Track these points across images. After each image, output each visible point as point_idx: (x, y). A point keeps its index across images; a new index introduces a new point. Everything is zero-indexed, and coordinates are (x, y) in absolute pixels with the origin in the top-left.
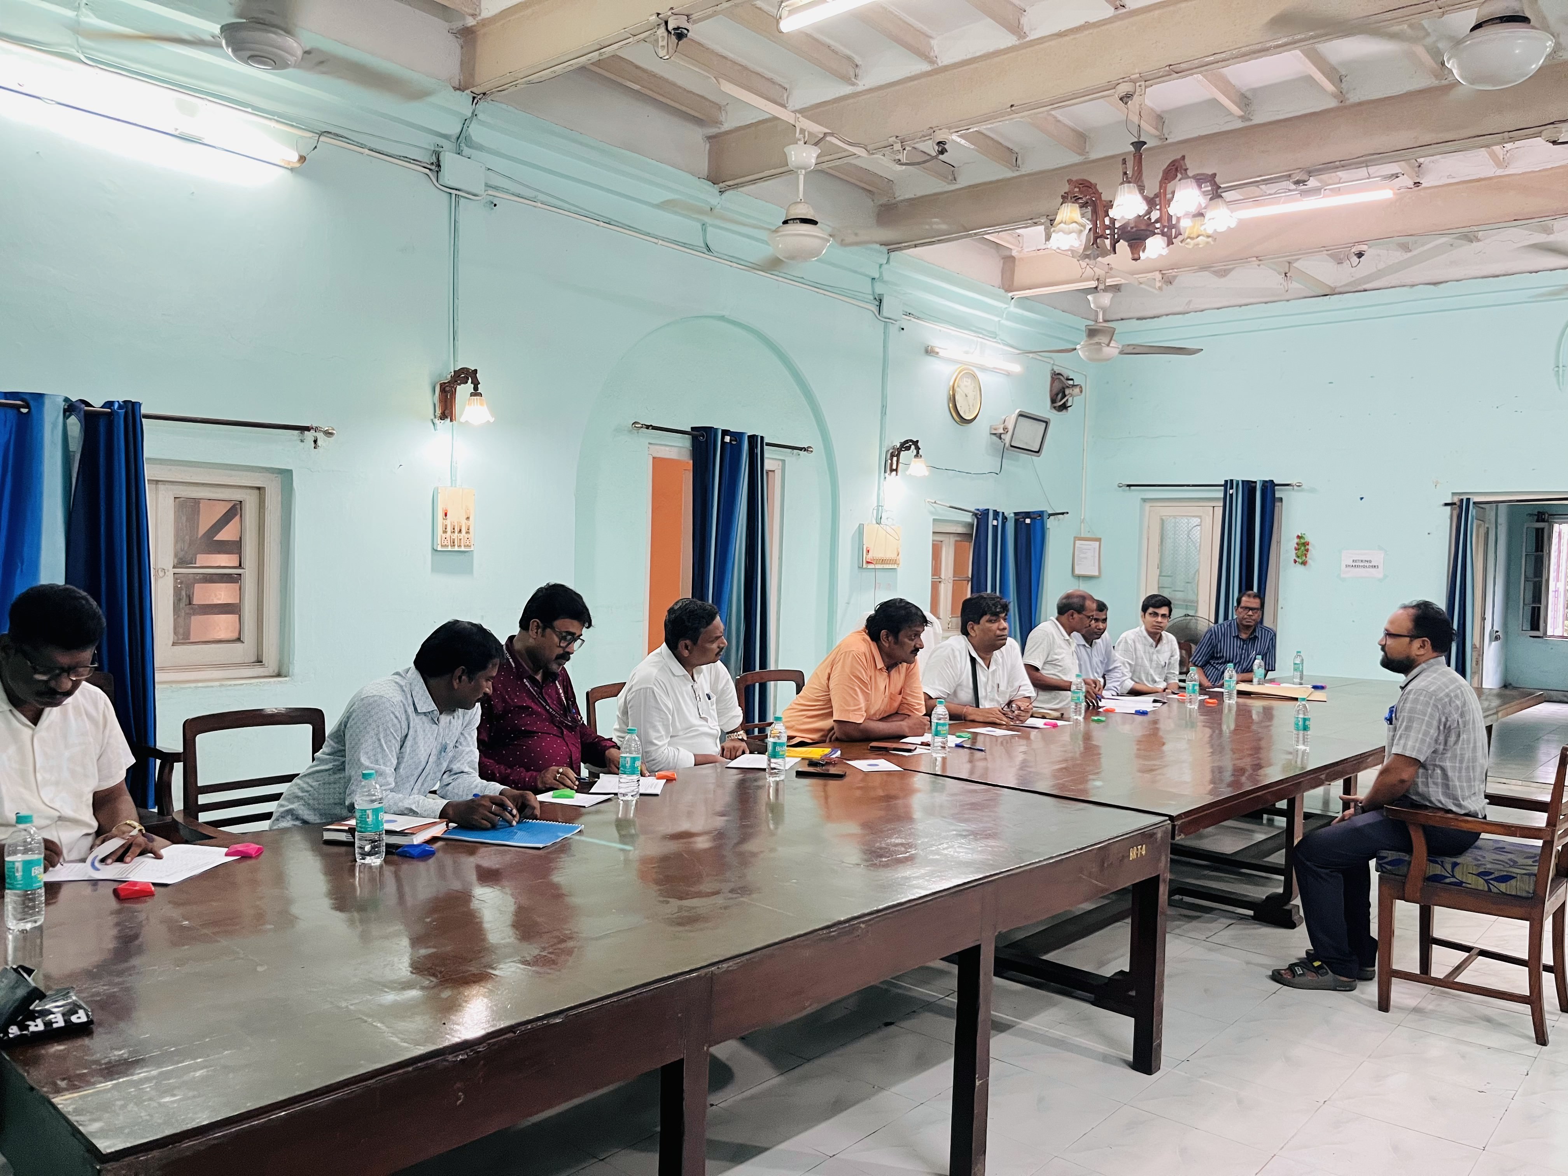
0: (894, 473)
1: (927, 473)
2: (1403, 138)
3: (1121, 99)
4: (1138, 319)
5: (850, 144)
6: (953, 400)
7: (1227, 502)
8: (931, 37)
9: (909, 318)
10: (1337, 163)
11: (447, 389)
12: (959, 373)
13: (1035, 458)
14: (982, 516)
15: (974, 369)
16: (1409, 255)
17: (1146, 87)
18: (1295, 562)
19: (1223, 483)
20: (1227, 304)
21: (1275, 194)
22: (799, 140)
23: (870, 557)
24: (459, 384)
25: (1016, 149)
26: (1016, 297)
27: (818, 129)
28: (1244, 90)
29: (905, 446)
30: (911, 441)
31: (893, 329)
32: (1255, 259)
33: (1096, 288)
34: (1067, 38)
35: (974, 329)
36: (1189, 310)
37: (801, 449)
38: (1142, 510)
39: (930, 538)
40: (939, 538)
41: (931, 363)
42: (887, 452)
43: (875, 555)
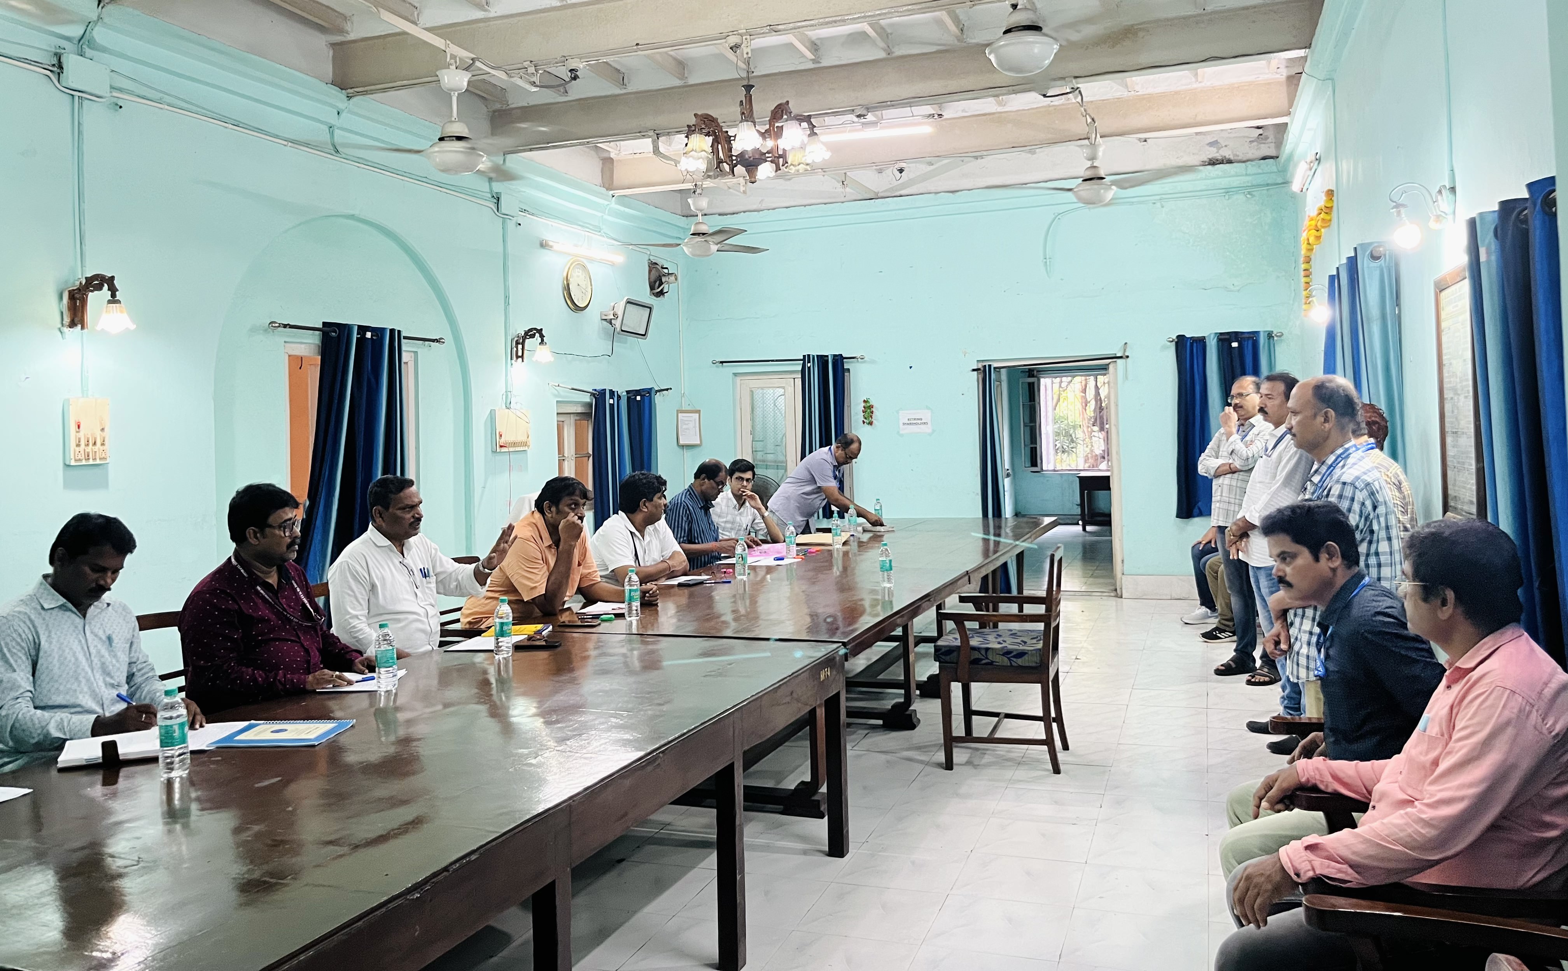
0: (521, 359)
1: (552, 359)
2: (936, 86)
3: (731, 48)
4: (720, 215)
5: (493, 68)
6: (567, 288)
7: (805, 373)
9: (524, 214)
10: (889, 103)
11: (77, 296)
12: (571, 264)
13: (642, 341)
14: (599, 396)
15: (585, 261)
17: (751, 40)
18: (864, 422)
19: (802, 358)
20: (793, 202)
21: (842, 124)
22: (451, 64)
23: (503, 441)
24: (92, 291)
25: (623, 71)
26: (616, 195)
27: (466, 55)
29: (530, 334)
30: (535, 329)
31: (511, 225)
32: (820, 170)
33: (694, 190)
35: (581, 223)
36: (762, 208)
37: (433, 341)
38: (734, 383)
39: (555, 418)
40: (562, 418)
41: (546, 256)
42: (512, 340)
43: (507, 439)
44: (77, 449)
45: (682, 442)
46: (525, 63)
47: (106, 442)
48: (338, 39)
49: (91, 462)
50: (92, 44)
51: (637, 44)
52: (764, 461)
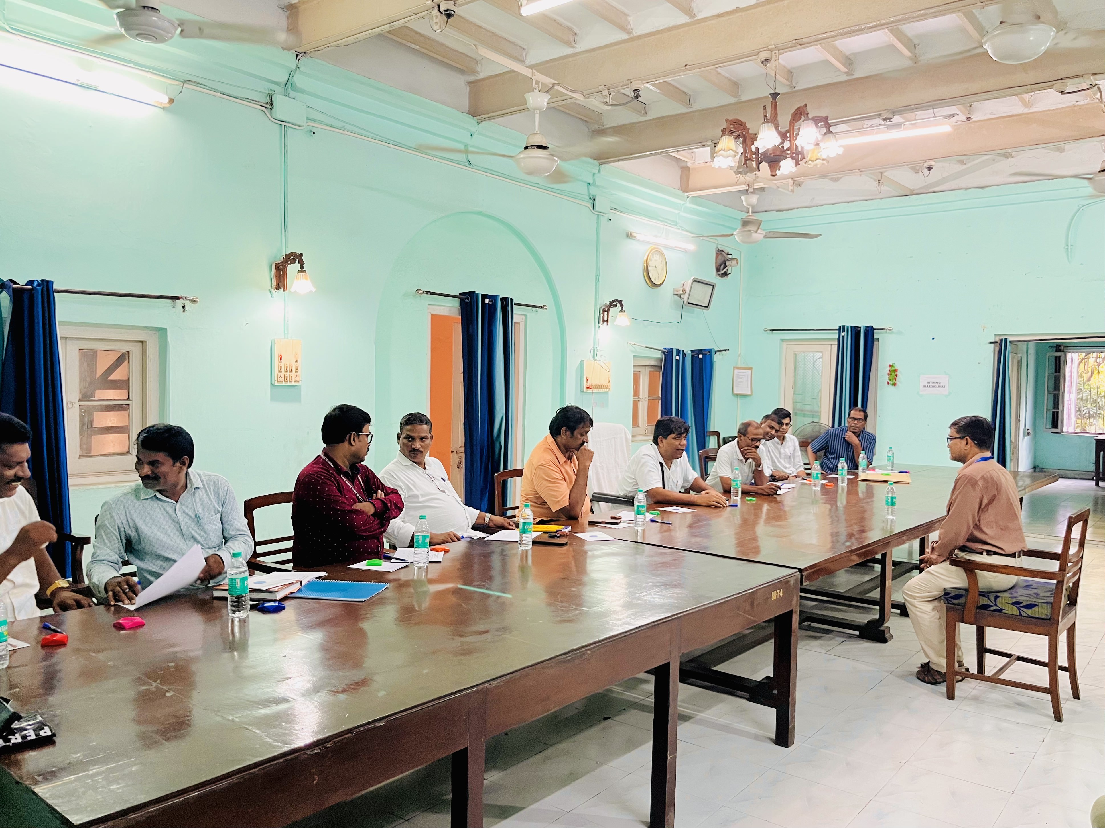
0: (605, 323)
1: (629, 324)
2: (958, 89)
3: (762, 62)
4: (777, 211)
5: (571, 91)
6: (647, 270)
7: (840, 341)
8: (628, 15)
9: (614, 212)
10: (913, 106)
11: (281, 267)
12: (651, 251)
13: (705, 311)
14: (668, 354)
15: (662, 248)
16: (965, 167)
17: (779, 54)
18: (888, 383)
19: (838, 328)
20: (840, 201)
21: (870, 127)
22: (535, 89)
23: (589, 384)
24: (290, 264)
25: (689, 92)
26: (690, 196)
27: (548, 81)
28: (848, 53)
29: (613, 304)
30: (617, 300)
31: (603, 220)
32: (857, 171)
33: (747, 190)
34: (723, 18)
35: (661, 219)
36: (813, 205)
37: (538, 307)
38: (781, 347)
39: (631, 369)
40: (638, 369)
41: (630, 244)
42: (600, 308)
43: (592, 382)
44: (279, 374)
45: (735, 392)
46: (600, 87)
47: (299, 370)
48: (472, 78)
49: (289, 383)
50: (295, 88)
51: (686, 65)
52: (802, 411)
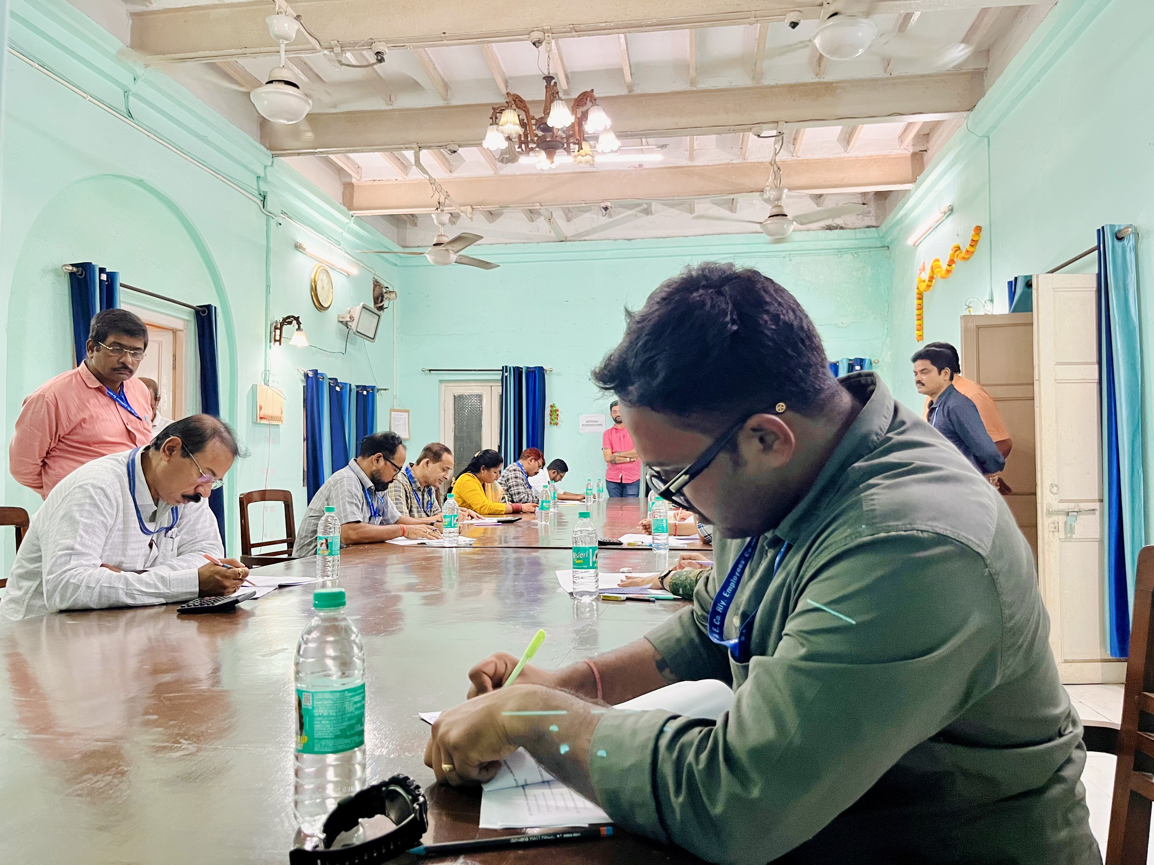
0: (278, 343)
1: (306, 345)
3: (534, 44)
5: (310, 34)
6: (314, 290)
7: (504, 381)
9: (285, 216)
12: (319, 268)
13: (370, 344)
15: (328, 267)
17: (552, 38)
18: (551, 423)
19: (501, 368)
22: (281, 12)
23: (262, 413)
26: (355, 215)
29: (287, 320)
30: (293, 317)
31: (273, 223)
35: (326, 235)
38: (440, 389)
41: (299, 258)
42: (271, 325)
43: (266, 411)
46: (333, 42)
51: (445, 34)
